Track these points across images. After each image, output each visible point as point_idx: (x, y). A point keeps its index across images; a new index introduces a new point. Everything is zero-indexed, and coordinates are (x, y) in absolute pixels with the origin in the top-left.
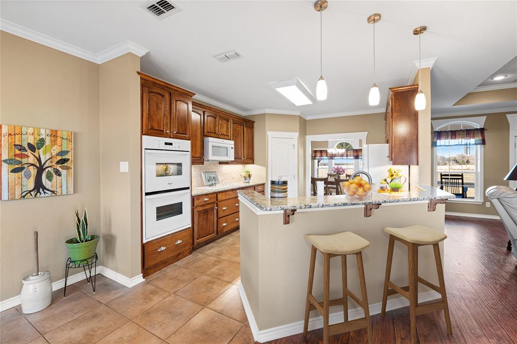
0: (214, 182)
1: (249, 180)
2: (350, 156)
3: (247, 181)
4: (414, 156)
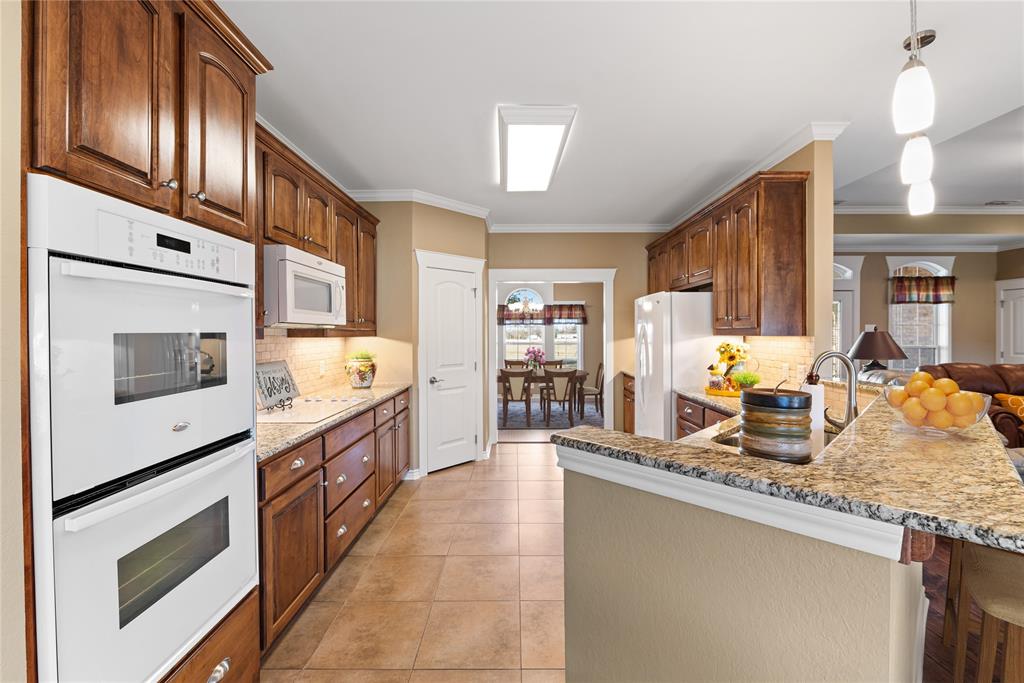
0: (284, 395)
1: (372, 381)
2: (537, 319)
3: (365, 384)
4: (799, 318)
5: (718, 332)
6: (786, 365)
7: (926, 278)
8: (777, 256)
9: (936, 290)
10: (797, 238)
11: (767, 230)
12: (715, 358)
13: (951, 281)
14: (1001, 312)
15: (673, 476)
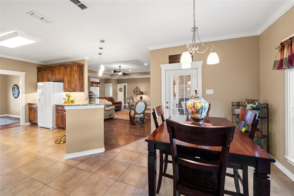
4: (82, 89)
5: (65, 91)
6: (80, 97)
7: (96, 82)
8: (79, 78)
9: (97, 84)
10: (82, 75)
11: (78, 73)
12: (65, 97)
13: (99, 83)
14: (106, 89)
15: (85, 106)
